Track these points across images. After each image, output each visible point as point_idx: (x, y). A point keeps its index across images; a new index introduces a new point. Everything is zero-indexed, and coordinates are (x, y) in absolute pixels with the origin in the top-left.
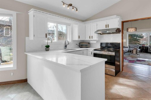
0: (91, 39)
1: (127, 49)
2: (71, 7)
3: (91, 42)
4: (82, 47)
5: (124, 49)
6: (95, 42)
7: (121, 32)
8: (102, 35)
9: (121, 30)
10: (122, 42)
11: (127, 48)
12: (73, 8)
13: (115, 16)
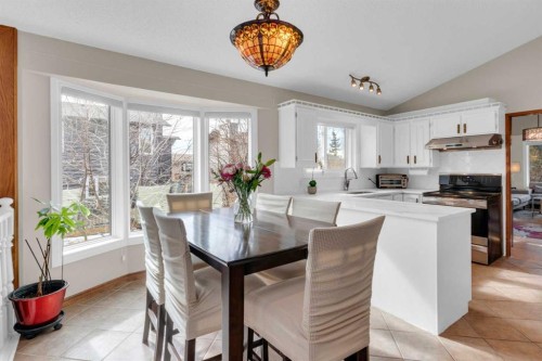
0: (412, 164)
1: (526, 198)
2: (367, 84)
3: (411, 173)
4: (385, 188)
5: (515, 198)
6: (425, 173)
7: (504, 145)
8: (442, 153)
9: (504, 138)
10: (509, 174)
11: (526, 192)
12: (371, 87)
13: (487, 99)
